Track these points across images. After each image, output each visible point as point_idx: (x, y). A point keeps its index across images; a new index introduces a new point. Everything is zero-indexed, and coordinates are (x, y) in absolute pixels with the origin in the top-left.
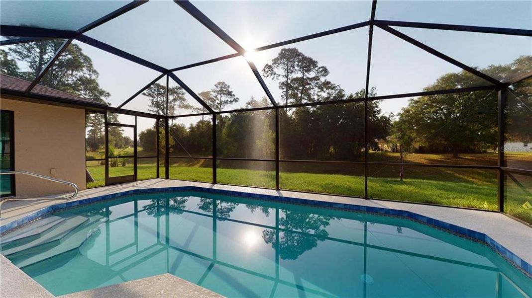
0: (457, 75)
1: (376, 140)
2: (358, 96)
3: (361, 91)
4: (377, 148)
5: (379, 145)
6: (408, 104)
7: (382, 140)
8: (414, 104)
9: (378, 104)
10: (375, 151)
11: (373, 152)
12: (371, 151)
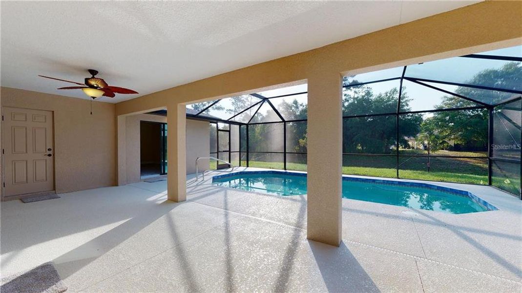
0: (497, 71)
1: (406, 138)
2: (387, 95)
3: (391, 91)
4: (407, 146)
5: (409, 143)
7: (412, 138)
8: (447, 102)
9: (408, 103)
10: (405, 148)
11: (403, 149)
12: (400, 149)
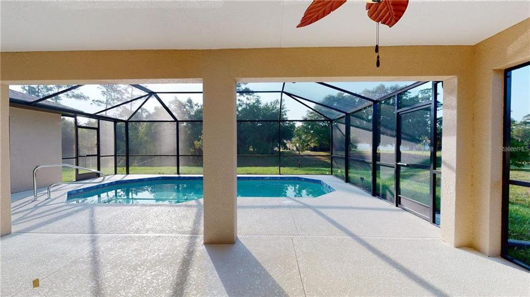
1: (285, 141)
2: (272, 105)
4: (286, 148)
5: (287, 145)
6: (306, 114)
7: (289, 141)
8: (309, 115)
9: (286, 113)
11: (283, 150)
12: (281, 150)
